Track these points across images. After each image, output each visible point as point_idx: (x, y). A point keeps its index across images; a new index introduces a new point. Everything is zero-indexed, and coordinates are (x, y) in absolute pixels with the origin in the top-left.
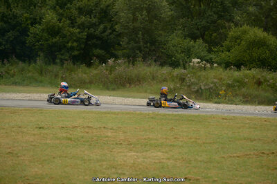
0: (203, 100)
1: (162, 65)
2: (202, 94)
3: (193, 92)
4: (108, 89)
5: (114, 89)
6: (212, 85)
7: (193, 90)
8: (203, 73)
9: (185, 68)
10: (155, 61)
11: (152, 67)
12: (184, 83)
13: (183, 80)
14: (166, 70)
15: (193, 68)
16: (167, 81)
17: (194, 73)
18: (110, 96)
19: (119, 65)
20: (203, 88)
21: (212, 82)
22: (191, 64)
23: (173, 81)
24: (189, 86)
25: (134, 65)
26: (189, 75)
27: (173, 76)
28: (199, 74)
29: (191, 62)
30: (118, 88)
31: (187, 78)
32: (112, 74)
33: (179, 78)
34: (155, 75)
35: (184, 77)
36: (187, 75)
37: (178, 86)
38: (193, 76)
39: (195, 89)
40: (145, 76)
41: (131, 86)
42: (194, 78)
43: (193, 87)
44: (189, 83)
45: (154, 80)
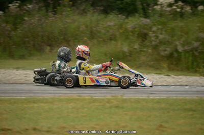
0: (182, 70)
1: (106, 11)
2: (179, 60)
3: (163, 56)
4: (12, 56)
5: (22, 57)
6: (196, 44)
7: (163, 53)
8: (179, 23)
9: (146, 15)
10: (92, 5)
11: (89, 16)
12: (147, 43)
13: (144, 36)
14: (113, 21)
15: (161, 15)
16: (116, 40)
17: (164, 24)
18: (18, 68)
19: (29, 12)
20: (180, 49)
21: (197, 39)
22: (157, 8)
23: (127, 38)
24: (155, 47)
25: (55, 12)
26: (154, 29)
27: (126, 30)
28: (172, 24)
29: (156, 4)
30: (31, 55)
31: (151, 34)
32: (18, 30)
33: (138, 34)
34: (95, 29)
35: (145, 31)
36: (151, 28)
37: (135, 47)
38: (161, 29)
39: (166, 53)
40: (77, 32)
41: (52, 49)
42: (164, 32)
43: (162, 48)
44: (156, 41)
45: (93, 38)
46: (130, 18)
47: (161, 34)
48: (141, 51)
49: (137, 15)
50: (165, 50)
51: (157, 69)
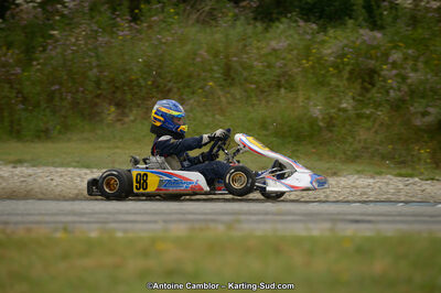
5: (43, 135)
7: (418, 122)
9: (375, 24)
11: (223, 23)
12: (375, 94)
13: (366, 78)
14: (286, 37)
16: (292, 88)
23: (322, 83)
24: (398, 106)
25: (135, 19)
26: (396, 56)
30: (66, 128)
31: (386, 70)
32: (35, 63)
33: (351, 73)
34: (235, 59)
35: (372, 63)
36: (386, 55)
37: (344, 105)
38: (416, 59)
39: (428, 119)
40: (191, 69)
41: (124, 114)
42: (421, 65)
43: (416, 107)
44: (399, 90)
45: (231, 85)
46: (331, 32)
47: (415, 70)
48: (359, 116)
49: (350, 22)
50: (424, 114)
51: (403, 162)
